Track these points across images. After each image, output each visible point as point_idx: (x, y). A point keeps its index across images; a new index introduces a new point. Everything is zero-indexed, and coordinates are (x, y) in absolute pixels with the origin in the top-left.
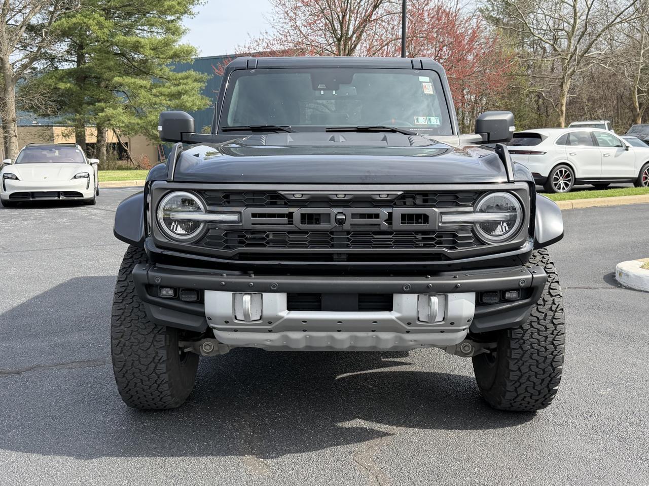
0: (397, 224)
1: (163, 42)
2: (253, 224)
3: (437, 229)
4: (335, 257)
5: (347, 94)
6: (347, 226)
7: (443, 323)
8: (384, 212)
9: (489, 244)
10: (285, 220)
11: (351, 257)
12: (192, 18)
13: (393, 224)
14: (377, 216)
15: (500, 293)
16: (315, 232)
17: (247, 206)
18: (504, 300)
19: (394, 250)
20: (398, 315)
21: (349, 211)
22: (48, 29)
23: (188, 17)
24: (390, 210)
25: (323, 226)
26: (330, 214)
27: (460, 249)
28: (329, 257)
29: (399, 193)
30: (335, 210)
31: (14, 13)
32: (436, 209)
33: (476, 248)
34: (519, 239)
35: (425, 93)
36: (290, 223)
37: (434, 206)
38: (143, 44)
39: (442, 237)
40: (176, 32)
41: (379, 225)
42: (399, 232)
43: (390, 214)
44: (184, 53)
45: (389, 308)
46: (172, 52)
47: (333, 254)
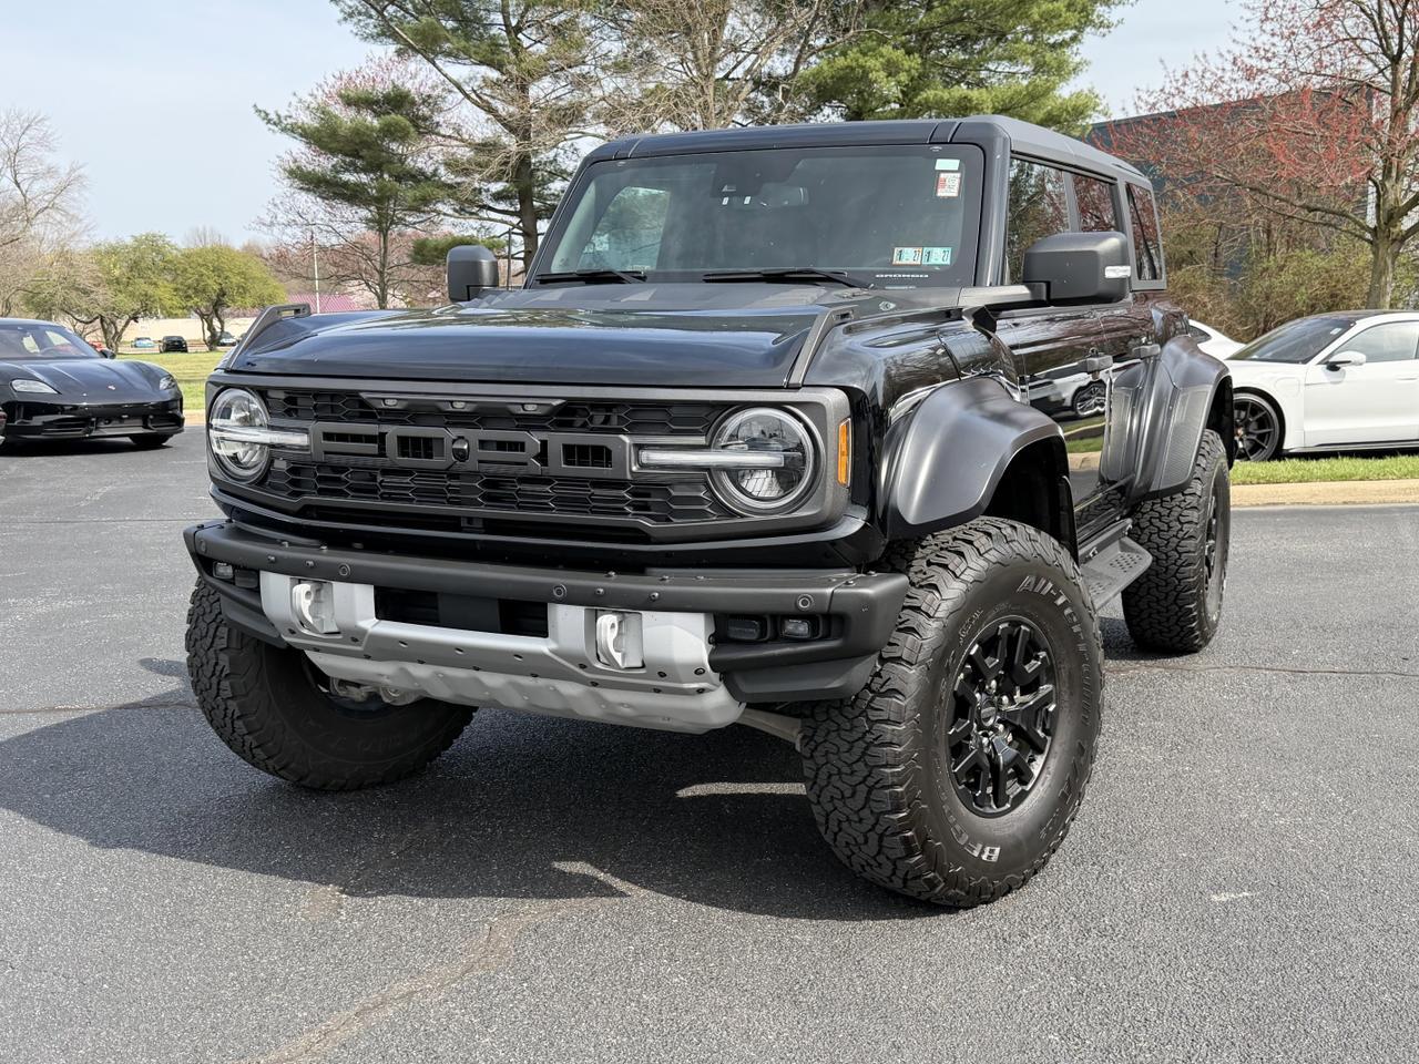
0: (556, 464)
1: (1025, 93)
2: (326, 453)
3: (629, 477)
4: (464, 524)
5: (786, 203)
6: (471, 464)
7: (642, 671)
8: (534, 439)
9: (742, 516)
10: (373, 448)
11: (492, 526)
12: (1104, 35)
13: (549, 462)
14: (520, 446)
15: (770, 623)
16: (423, 472)
17: (318, 419)
18: (779, 638)
19: (556, 516)
20: (554, 646)
21: (476, 434)
22: (790, 85)
23: (1095, 34)
24: (544, 436)
25: (436, 462)
26: (443, 439)
27: (677, 523)
28: (452, 523)
29: (556, 403)
30: (453, 433)
31: (742, 55)
32: (626, 439)
33: (715, 522)
34: (809, 509)
35: (939, 194)
36: (382, 453)
37: (624, 433)
38: (975, 102)
39: (648, 496)
40: (1061, 71)
41: (525, 464)
42: (566, 481)
43: (544, 444)
44: (1068, 112)
45: (541, 631)
46: (1042, 112)
47: (459, 518)
